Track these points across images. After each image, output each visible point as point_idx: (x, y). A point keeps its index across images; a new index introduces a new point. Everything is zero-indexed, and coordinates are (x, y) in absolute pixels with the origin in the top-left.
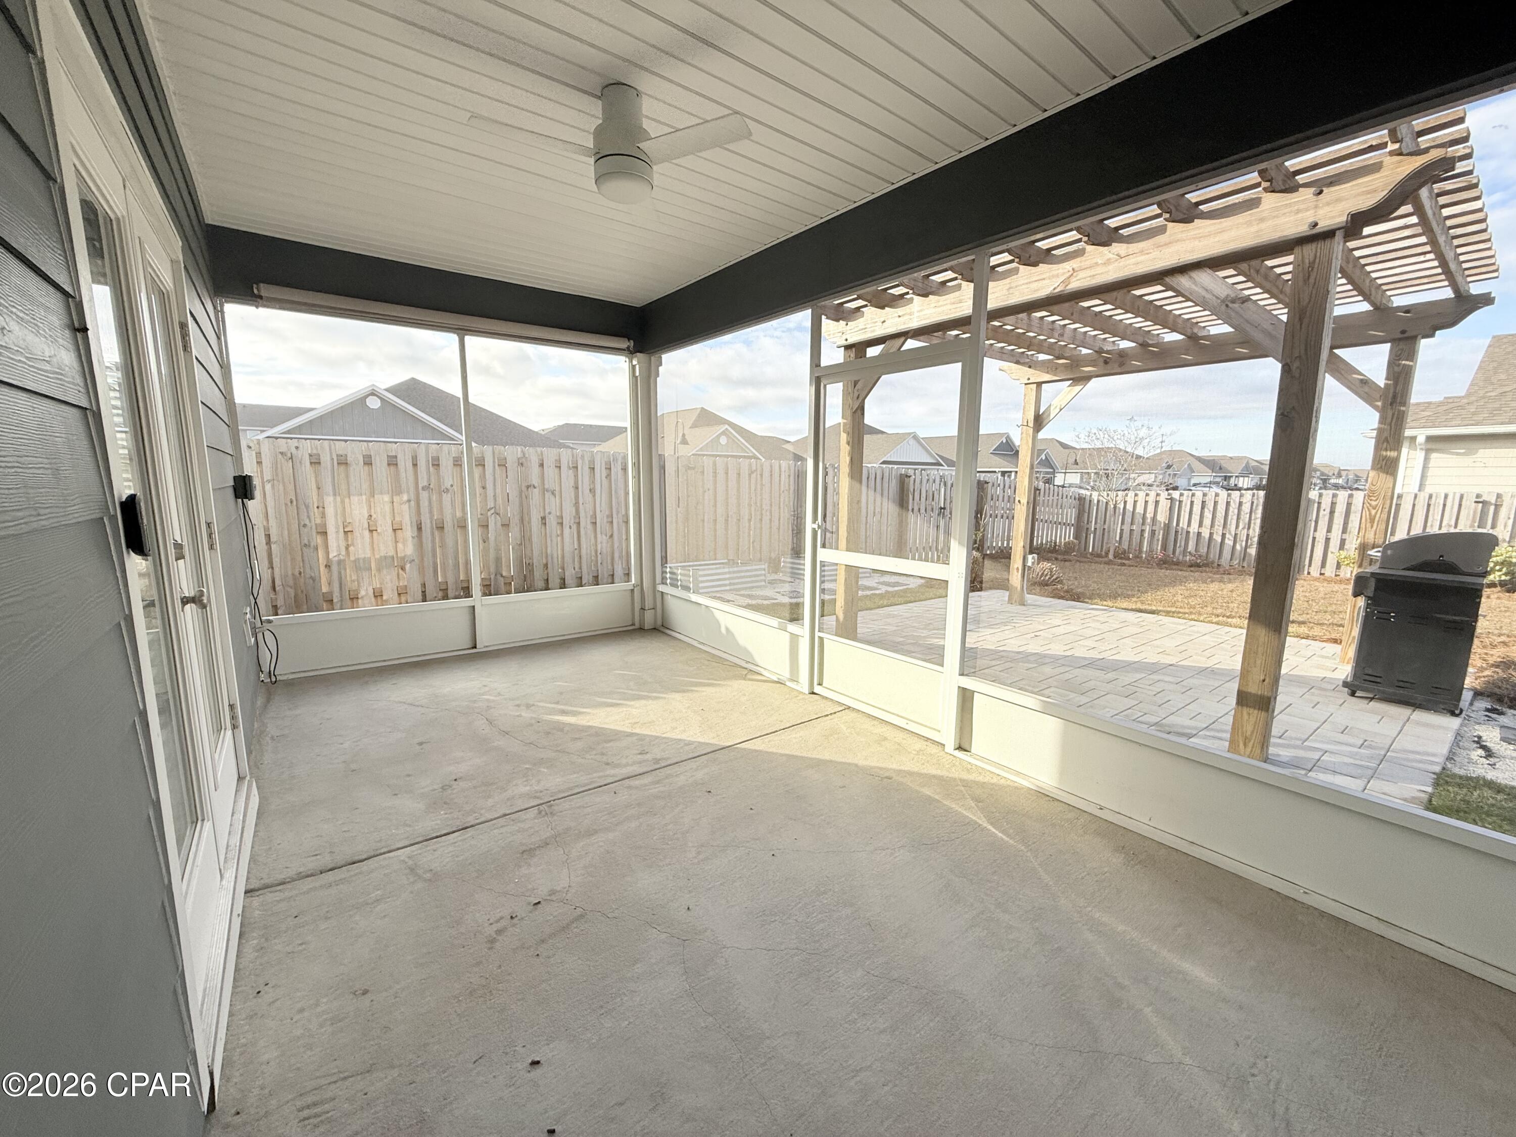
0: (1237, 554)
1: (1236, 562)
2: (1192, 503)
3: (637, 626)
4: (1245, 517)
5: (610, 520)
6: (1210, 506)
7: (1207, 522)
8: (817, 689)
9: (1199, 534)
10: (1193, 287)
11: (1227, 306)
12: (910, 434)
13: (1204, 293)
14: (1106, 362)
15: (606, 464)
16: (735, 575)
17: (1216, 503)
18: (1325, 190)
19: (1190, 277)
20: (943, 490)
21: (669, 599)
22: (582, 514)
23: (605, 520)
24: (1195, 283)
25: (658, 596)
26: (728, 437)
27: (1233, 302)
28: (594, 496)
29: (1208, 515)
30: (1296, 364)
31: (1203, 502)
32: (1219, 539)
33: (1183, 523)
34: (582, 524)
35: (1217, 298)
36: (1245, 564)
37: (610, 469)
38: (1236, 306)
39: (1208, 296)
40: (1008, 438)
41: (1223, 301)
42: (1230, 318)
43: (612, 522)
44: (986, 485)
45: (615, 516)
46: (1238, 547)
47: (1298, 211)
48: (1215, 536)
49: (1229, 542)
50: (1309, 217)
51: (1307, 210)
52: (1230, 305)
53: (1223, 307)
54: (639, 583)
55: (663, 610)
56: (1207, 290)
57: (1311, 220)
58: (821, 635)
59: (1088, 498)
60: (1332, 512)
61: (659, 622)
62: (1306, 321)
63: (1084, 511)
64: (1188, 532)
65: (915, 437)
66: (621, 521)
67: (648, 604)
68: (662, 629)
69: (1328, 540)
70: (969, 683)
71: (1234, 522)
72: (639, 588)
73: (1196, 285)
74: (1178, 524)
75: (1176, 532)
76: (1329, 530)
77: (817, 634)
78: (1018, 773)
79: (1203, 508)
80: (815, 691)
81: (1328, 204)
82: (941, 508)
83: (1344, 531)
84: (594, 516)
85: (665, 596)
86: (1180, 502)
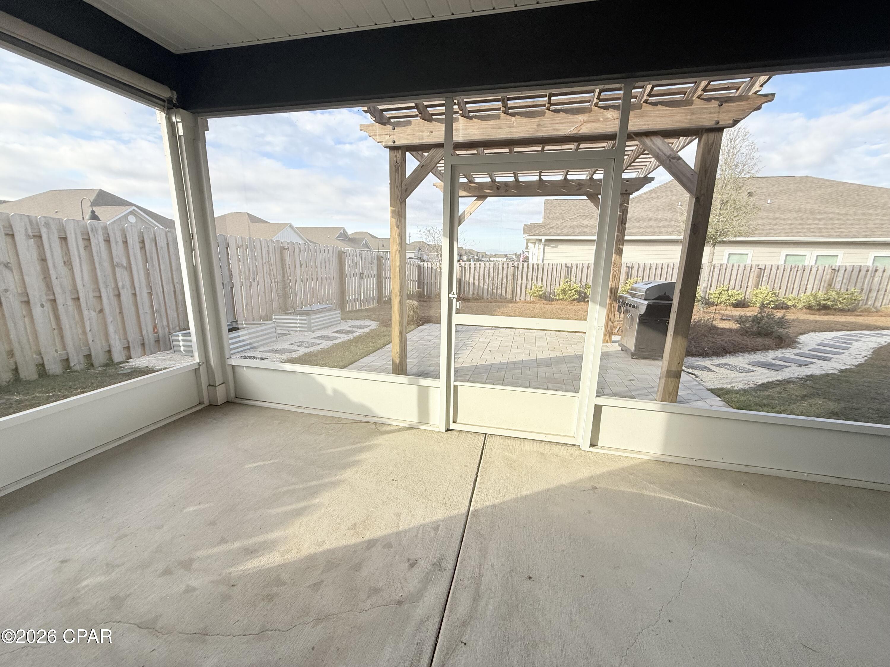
0: (489, 292)
1: (489, 296)
2: (470, 268)
3: (207, 403)
4: (492, 275)
5: (97, 294)
6: (477, 269)
7: (477, 277)
8: (452, 426)
9: (474, 283)
10: (653, 146)
11: (670, 160)
12: (287, 224)
13: (658, 151)
14: (498, 188)
15: (82, 234)
16: (254, 335)
17: (480, 268)
18: (724, 105)
19: (651, 140)
20: (360, 261)
21: (239, 371)
22: (57, 290)
23: (91, 295)
24: (654, 144)
25: (229, 371)
26: (135, 215)
27: (673, 158)
28: (71, 269)
29: (477, 274)
30: (702, 198)
31: (475, 268)
32: (482, 286)
33: (467, 279)
34: (60, 301)
35: (665, 155)
36: (493, 297)
37: (89, 240)
38: (675, 161)
39: (660, 153)
40: (344, 230)
41: (668, 157)
42: (671, 167)
43: (100, 297)
44: (382, 259)
45: (103, 290)
46: (490, 289)
47: (711, 113)
48: (480, 284)
49: (486, 287)
50: (715, 117)
51: (715, 113)
52: (671, 160)
53: (668, 162)
54: (204, 361)
55: (235, 383)
56: (659, 149)
57: (716, 119)
58: (456, 383)
59: (422, 266)
60: (522, 272)
61: (233, 395)
62: (708, 174)
63: (421, 273)
64: (469, 283)
65: (291, 226)
66: (111, 295)
67: (218, 380)
68: (237, 401)
69: (521, 284)
70: (600, 401)
71: (487, 277)
72: (204, 365)
73: (654, 145)
74: (465, 279)
75: (464, 283)
76: (522, 280)
77: (452, 383)
78: (637, 452)
79: (474, 271)
80: (451, 428)
81: (724, 112)
82: (361, 274)
83: (527, 280)
84: (75, 289)
85: (237, 369)
86: (465, 268)
